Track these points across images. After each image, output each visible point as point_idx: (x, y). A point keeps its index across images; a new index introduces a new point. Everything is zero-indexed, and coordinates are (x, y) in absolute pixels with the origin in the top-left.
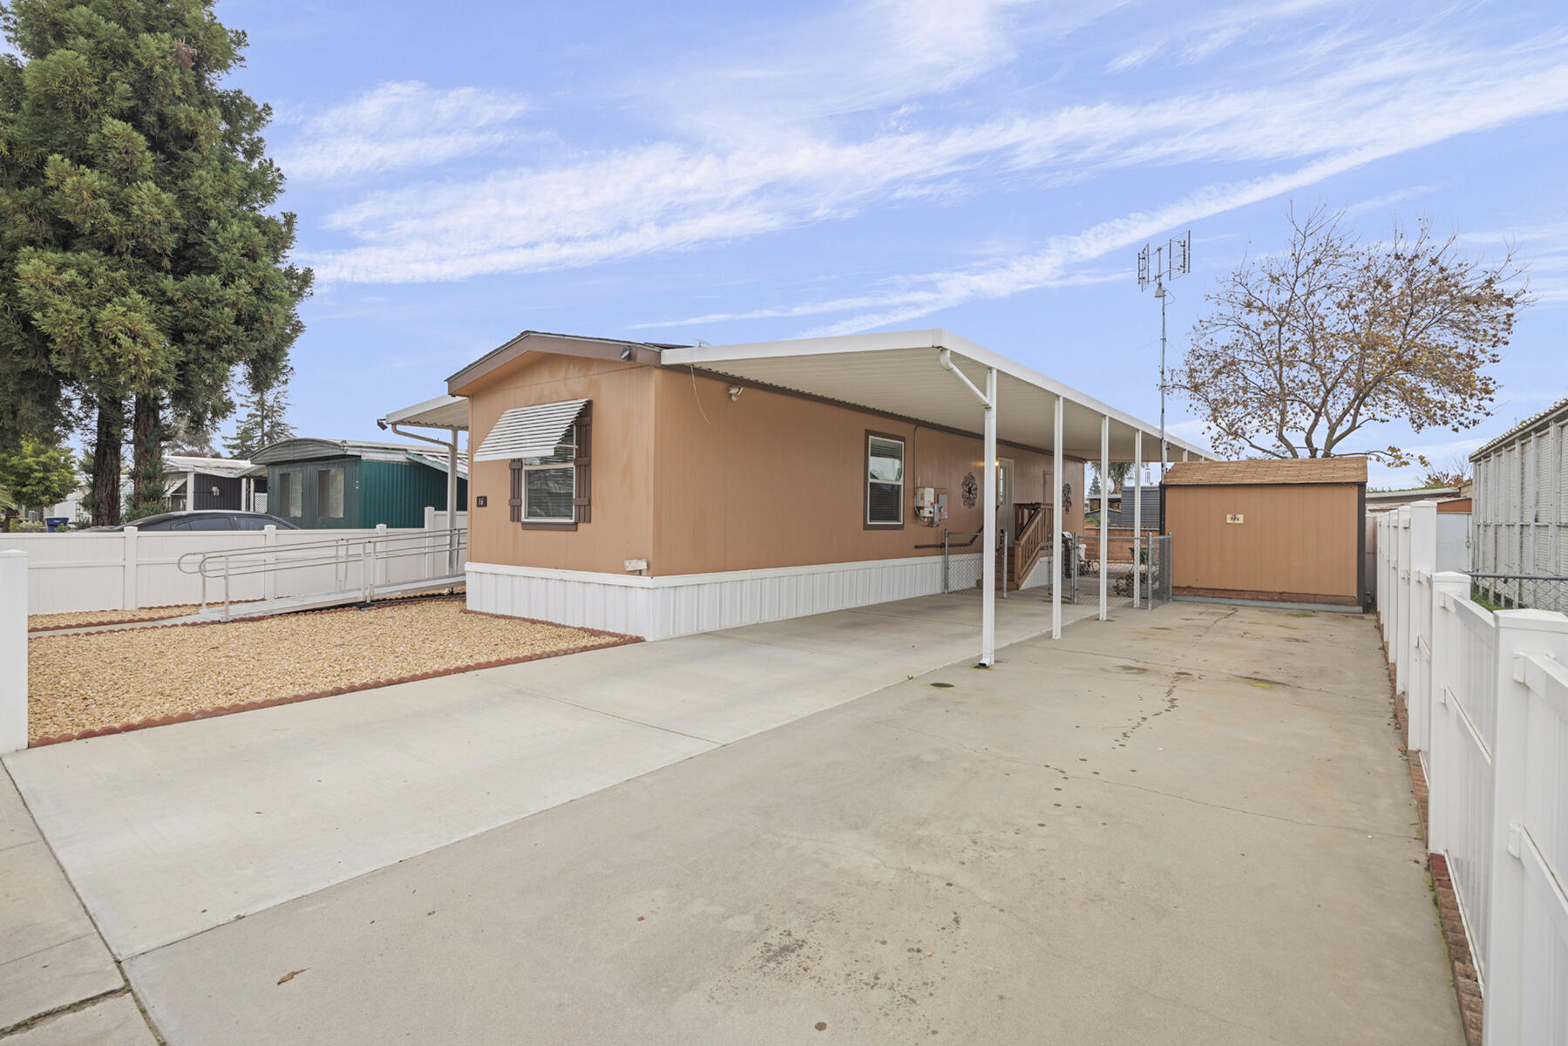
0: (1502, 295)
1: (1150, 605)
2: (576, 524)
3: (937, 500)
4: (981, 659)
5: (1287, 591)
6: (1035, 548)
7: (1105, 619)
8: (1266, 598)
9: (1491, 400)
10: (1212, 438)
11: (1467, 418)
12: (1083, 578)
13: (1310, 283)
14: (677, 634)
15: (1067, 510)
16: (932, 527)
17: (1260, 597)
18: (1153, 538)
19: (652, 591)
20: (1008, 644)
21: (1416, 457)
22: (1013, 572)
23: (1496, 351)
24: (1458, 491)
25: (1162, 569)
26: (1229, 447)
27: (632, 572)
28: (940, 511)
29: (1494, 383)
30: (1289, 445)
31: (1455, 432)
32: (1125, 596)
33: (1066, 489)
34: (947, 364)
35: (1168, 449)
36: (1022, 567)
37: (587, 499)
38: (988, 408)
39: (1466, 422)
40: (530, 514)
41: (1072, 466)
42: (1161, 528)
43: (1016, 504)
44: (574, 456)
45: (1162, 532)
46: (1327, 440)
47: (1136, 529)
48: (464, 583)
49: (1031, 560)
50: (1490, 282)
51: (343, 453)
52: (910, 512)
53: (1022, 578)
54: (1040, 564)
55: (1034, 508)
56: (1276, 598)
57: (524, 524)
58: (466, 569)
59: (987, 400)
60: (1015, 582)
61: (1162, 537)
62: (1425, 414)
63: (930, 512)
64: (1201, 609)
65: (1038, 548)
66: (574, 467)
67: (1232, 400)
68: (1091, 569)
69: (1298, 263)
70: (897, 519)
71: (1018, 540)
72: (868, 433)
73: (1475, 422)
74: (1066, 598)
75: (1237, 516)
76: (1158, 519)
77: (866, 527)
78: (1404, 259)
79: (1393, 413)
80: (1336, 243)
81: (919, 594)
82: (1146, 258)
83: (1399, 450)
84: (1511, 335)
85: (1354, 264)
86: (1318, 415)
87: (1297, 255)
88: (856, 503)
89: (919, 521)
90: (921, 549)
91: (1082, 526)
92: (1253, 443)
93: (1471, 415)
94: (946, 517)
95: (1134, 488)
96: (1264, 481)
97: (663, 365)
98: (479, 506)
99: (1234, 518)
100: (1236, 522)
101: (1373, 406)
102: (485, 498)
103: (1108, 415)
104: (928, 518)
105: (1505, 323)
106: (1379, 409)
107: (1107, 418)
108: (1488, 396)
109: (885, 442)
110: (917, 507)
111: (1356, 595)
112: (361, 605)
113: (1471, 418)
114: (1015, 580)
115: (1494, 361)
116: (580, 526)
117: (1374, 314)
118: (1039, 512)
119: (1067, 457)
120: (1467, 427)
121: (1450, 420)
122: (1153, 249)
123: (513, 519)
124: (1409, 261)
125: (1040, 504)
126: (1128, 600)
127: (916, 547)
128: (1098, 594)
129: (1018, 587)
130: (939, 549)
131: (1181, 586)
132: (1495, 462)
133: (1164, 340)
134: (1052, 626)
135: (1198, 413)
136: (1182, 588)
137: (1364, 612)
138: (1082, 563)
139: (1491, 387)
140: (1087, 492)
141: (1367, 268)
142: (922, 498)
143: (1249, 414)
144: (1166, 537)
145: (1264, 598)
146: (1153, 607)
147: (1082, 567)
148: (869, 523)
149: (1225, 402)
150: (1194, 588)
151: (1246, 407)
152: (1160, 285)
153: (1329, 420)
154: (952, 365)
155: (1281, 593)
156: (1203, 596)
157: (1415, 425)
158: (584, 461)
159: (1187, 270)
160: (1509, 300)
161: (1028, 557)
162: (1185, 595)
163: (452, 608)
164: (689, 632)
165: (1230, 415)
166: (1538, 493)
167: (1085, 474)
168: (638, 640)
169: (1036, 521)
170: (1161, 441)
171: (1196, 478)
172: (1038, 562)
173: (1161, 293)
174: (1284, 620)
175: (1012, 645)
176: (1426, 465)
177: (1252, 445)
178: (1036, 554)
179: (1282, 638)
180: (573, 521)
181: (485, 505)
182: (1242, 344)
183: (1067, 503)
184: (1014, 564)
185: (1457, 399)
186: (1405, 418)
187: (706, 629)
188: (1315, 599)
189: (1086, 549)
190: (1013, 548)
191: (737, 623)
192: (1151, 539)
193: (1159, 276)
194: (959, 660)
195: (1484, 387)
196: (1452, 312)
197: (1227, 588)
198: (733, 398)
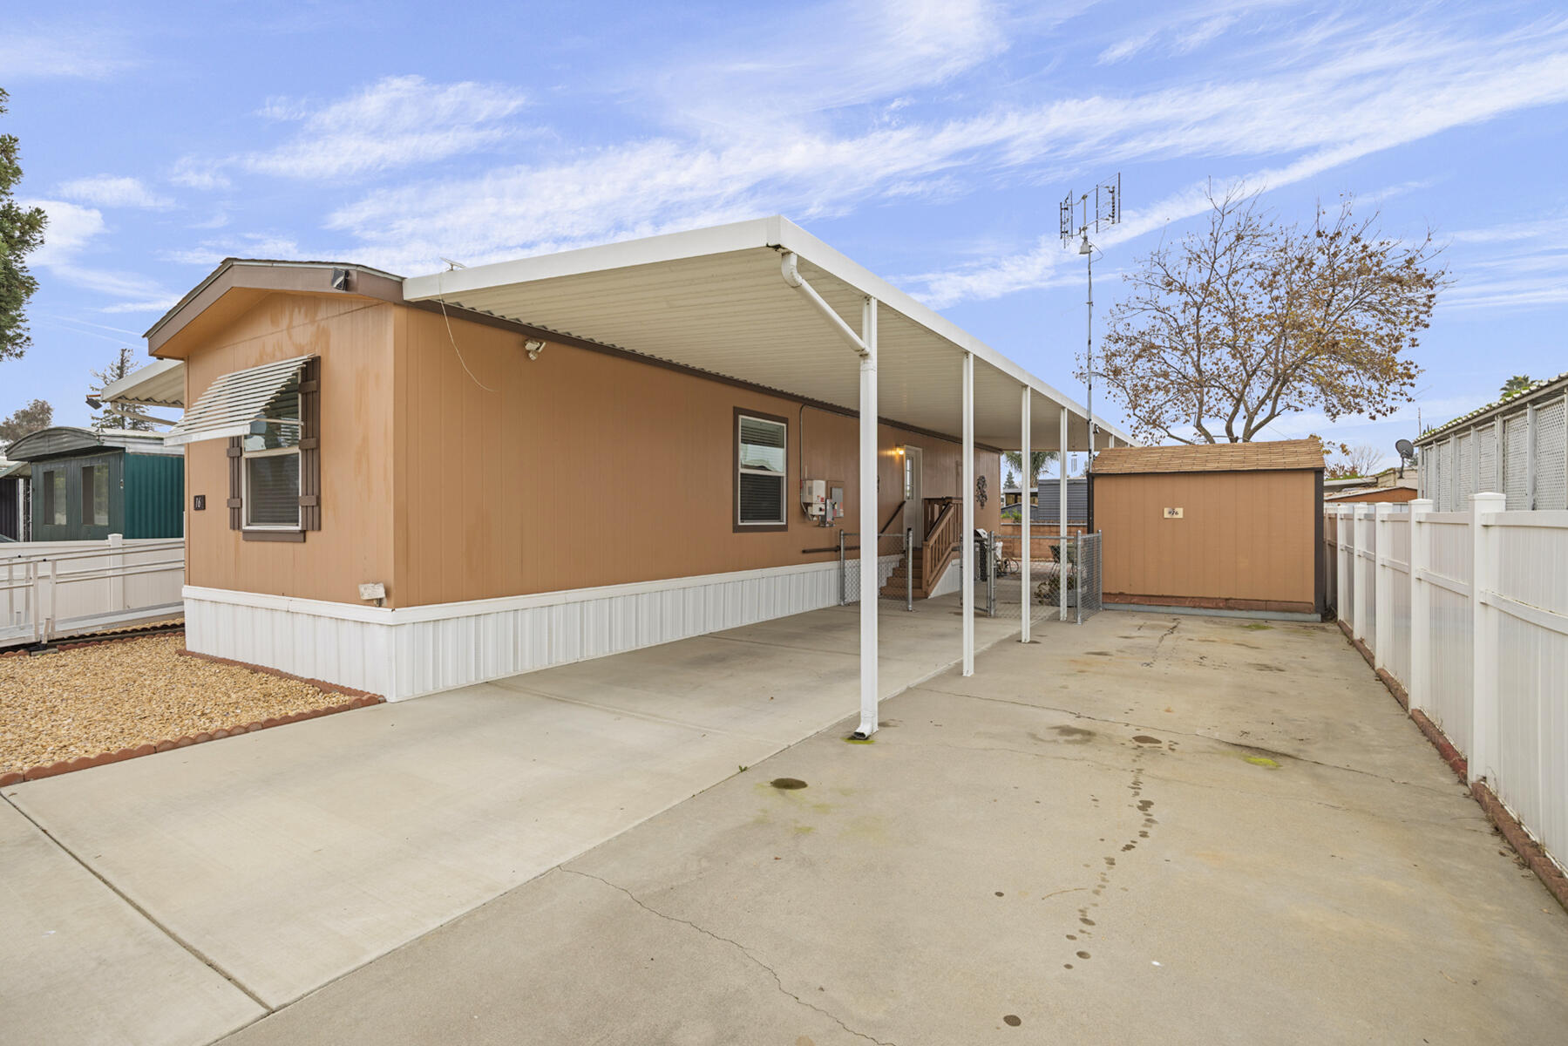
0: (1423, 275)
1: (1079, 618)
2: (304, 532)
3: (829, 495)
4: (858, 726)
5: (1234, 597)
6: (946, 549)
7: (1028, 641)
8: (1210, 605)
9: (1412, 385)
10: (1131, 426)
11: (1384, 406)
12: (1002, 581)
13: (1232, 261)
14: (441, 688)
15: (982, 505)
16: (825, 527)
17: (1202, 604)
18: (1082, 536)
19: (394, 628)
20: (904, 688)
21: (1338, 445)
22: (921, 578)
23: (1414, 335)
24: (1375, 481)
25: (1090, 572)
26: (1149, 436)
27: (369, 602)
28: (834, 508)
29: (1416, 367)
30: (1207, 434)
31: (1371, 420)
32: (1047, 605)
33: (980, 483)
34: (794, 280)
35: (1095, 432)
36: (932, 572)
37: (314, 497)
38: (864, 355)
39: (1384, 409)
40: (254, 519)
41: (986, 457)
42: (1089, 522)
43: (926, 499)
44: (300, 438)
45: (1090, 529)
46: (1245, 430)
47: (1062, 524)
48: (182, 614)
49: (941, 563)
50: (1410, 262)
51: (97, 444)
52: (795, 510)
53: (931, 585)
54: (951, 568)
55: (945, 503)
56: (1221, 605)
57: (245, 532)
58: (183, 595)
59: (862, 344)
60: (924, 590)
61: (1091, 536)
62: (1341, 401)
63: (821, 510)
64: (1138, 621)
65: (950, 549)
66: (300, 452)
67: (1152, 385)
68: (1008, 570)
69: (1216, 242)
70: (778, 518)
71: (926, 540)
72: (737, 411)
73: (1392, 409)
74: (980, 609)
75: (1176, 510)
76: (1086, 515)
77: (737, 529)
78: (1326, 236)
79: (1306, 402)
80: (1256, 220)
81: (807, 608)
82: (1070, 208)
83: (1320, 438)
84: (1430, 318)
85: (1273, 244)
86: (1239, 401)
87: (1215, 234)
88: (723, 499)
89: (807, 520)
90: (811, 554)
91: (1000, 524)
92: (1171, 433)
93: (1389, 403)
94: (842, 514)
95: (1059, 481)
96: (1207, 468)
97: (406, 301)
98: (196, 509)
99: (1173, 512)
100: (1175, 516)
101: (1287, 395)
102: (203, 498)
103: (1031, 385)
104: (818, 516)
105: (1424, 305)
106: (1294, 398)
107: (1029, 389)
108: (1410, 381)
109: (761, 423)
110: (804, 503)
111: (1313, 600)
112: (31, 648)
113: (1388, 406)
114: (924, 585)
115: (1413, 346)
116: (310, 535)
117: (1293, 296)
118: (950, 508)
119: (979, 446)
120: (1384, 414)
121: (1365, 408)
122: (1077, 198)
123: (233, 528)
124: (1331, 239)
125: (951, 498)
126: (1052, 610)
127: (804, 552)
128: (1019, 602)
129: (926, 595)
130: (834, 553)
131: (1113, 592)
132: (1455, 445)
133: (1090, 303)
134: (962, 654)
135: (1117, 399)
136: (1114, 594)
137: (1322, 622)
138: (999, 563)
139: (1413, 371)
140: (1002, 486)
141: (1283, 250)
142: (811, 493)
143: (1169, 400)
144: (1095, 535)
145: (1207, 605)
146: (1083, 620)
147: (999, 567)
148: (740, 524)
149: (1146, 388)
150: (1127, 595)
151: (1167, 392)
152: (1086, 239)
153: (1247, 409)
154: (800, 279)
155: (1227, 599)
156: (1137, 604)
157: (1330, 414)
158: (312, 442)
159: (1116, 221)
160: (1429, 281)
161: (939, 560)
162: (1117, 603)
163: (168, 645)
164: (463, 683)
165: (1151, 401)
166: (1535, 478)
167: (1001, 466)
168: (375, 700)
169: (947, 518)
170: (1088, 423)
171: (1126, 467)
172: (950, 565)
173: (1087, 249)
174: (1239, 635)
175: (909, 689)
176: (1348, 454)
177: (1170, 435)
178: (948, 555)
179: (1250, 664)
180: (299, 528)
181: (203, 507)
182: (1159, 330)
183: (981, 497)
184: (921, 568)
185: (1375, 386)
186: (1320, 406)
187: (492, 676)
188: (1265, 605)
189: (1003, 547)
190: (921, 550)
191: (543, 664)
192: (1080, 538)
193: (1085, 229)
194: (827, 725)
195: (1404, 372)
196: (1372, 294)
197: (1165, 594)
198: (531, 355)
